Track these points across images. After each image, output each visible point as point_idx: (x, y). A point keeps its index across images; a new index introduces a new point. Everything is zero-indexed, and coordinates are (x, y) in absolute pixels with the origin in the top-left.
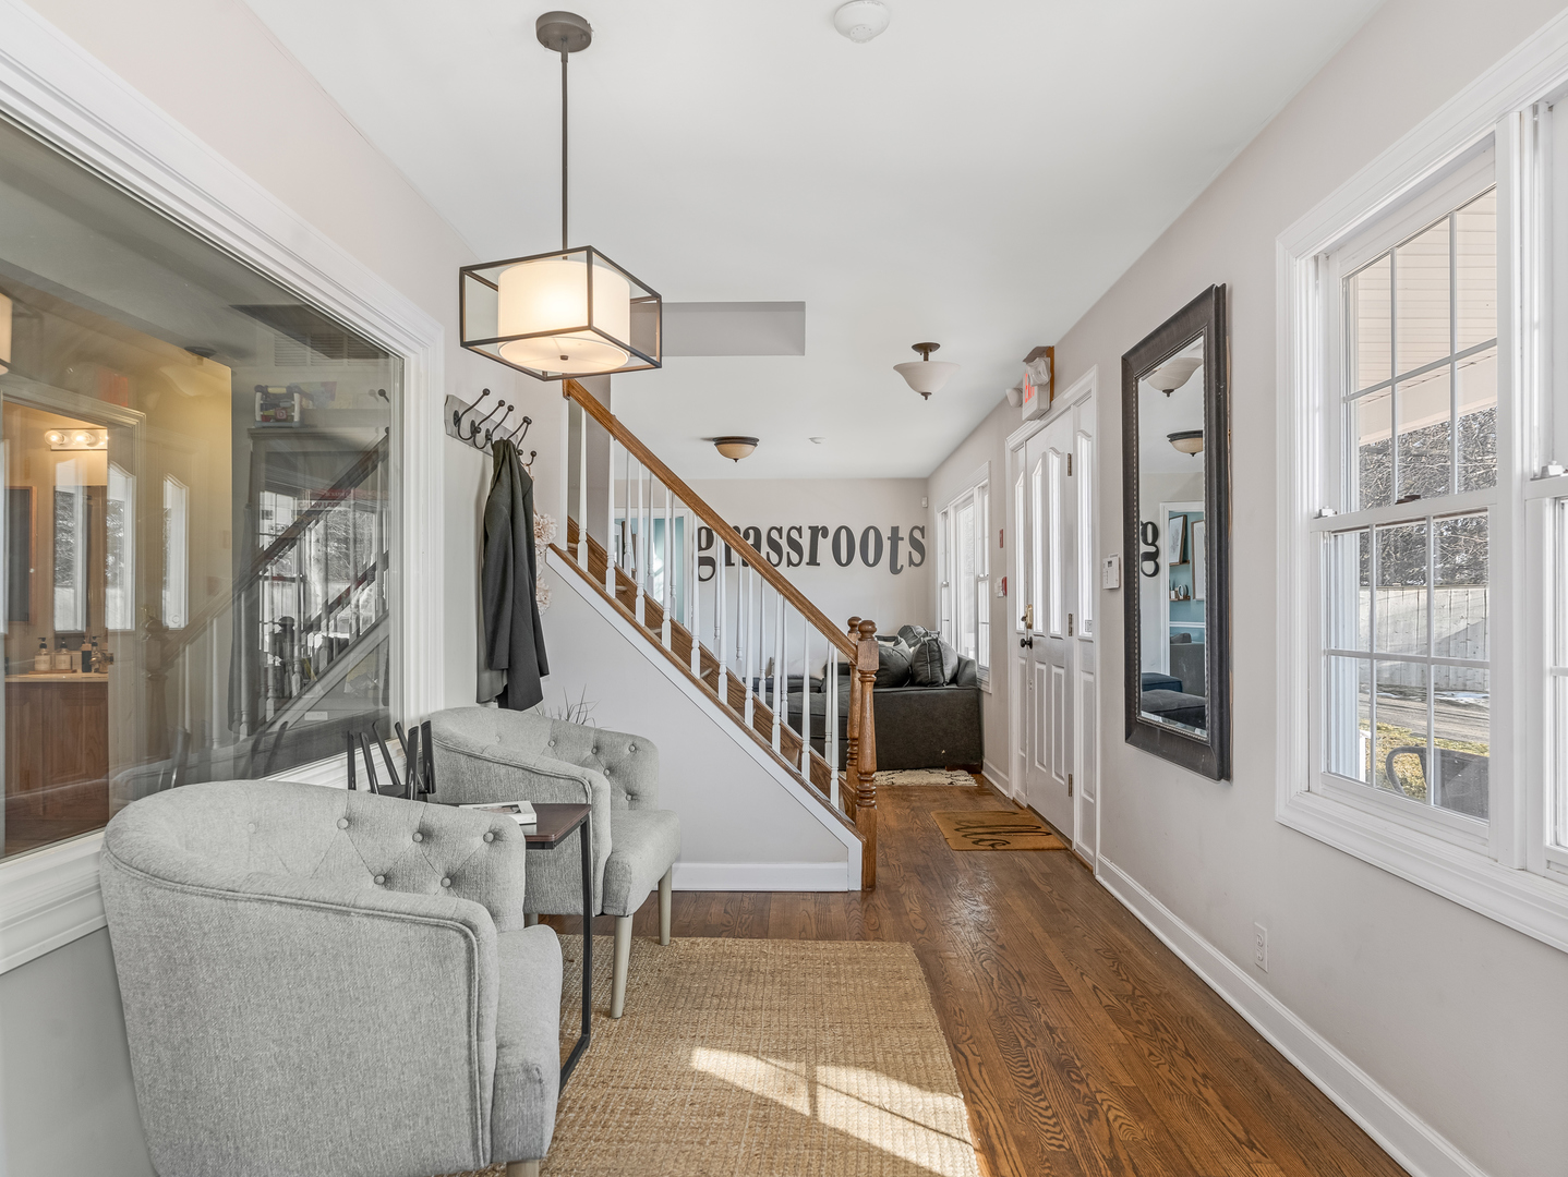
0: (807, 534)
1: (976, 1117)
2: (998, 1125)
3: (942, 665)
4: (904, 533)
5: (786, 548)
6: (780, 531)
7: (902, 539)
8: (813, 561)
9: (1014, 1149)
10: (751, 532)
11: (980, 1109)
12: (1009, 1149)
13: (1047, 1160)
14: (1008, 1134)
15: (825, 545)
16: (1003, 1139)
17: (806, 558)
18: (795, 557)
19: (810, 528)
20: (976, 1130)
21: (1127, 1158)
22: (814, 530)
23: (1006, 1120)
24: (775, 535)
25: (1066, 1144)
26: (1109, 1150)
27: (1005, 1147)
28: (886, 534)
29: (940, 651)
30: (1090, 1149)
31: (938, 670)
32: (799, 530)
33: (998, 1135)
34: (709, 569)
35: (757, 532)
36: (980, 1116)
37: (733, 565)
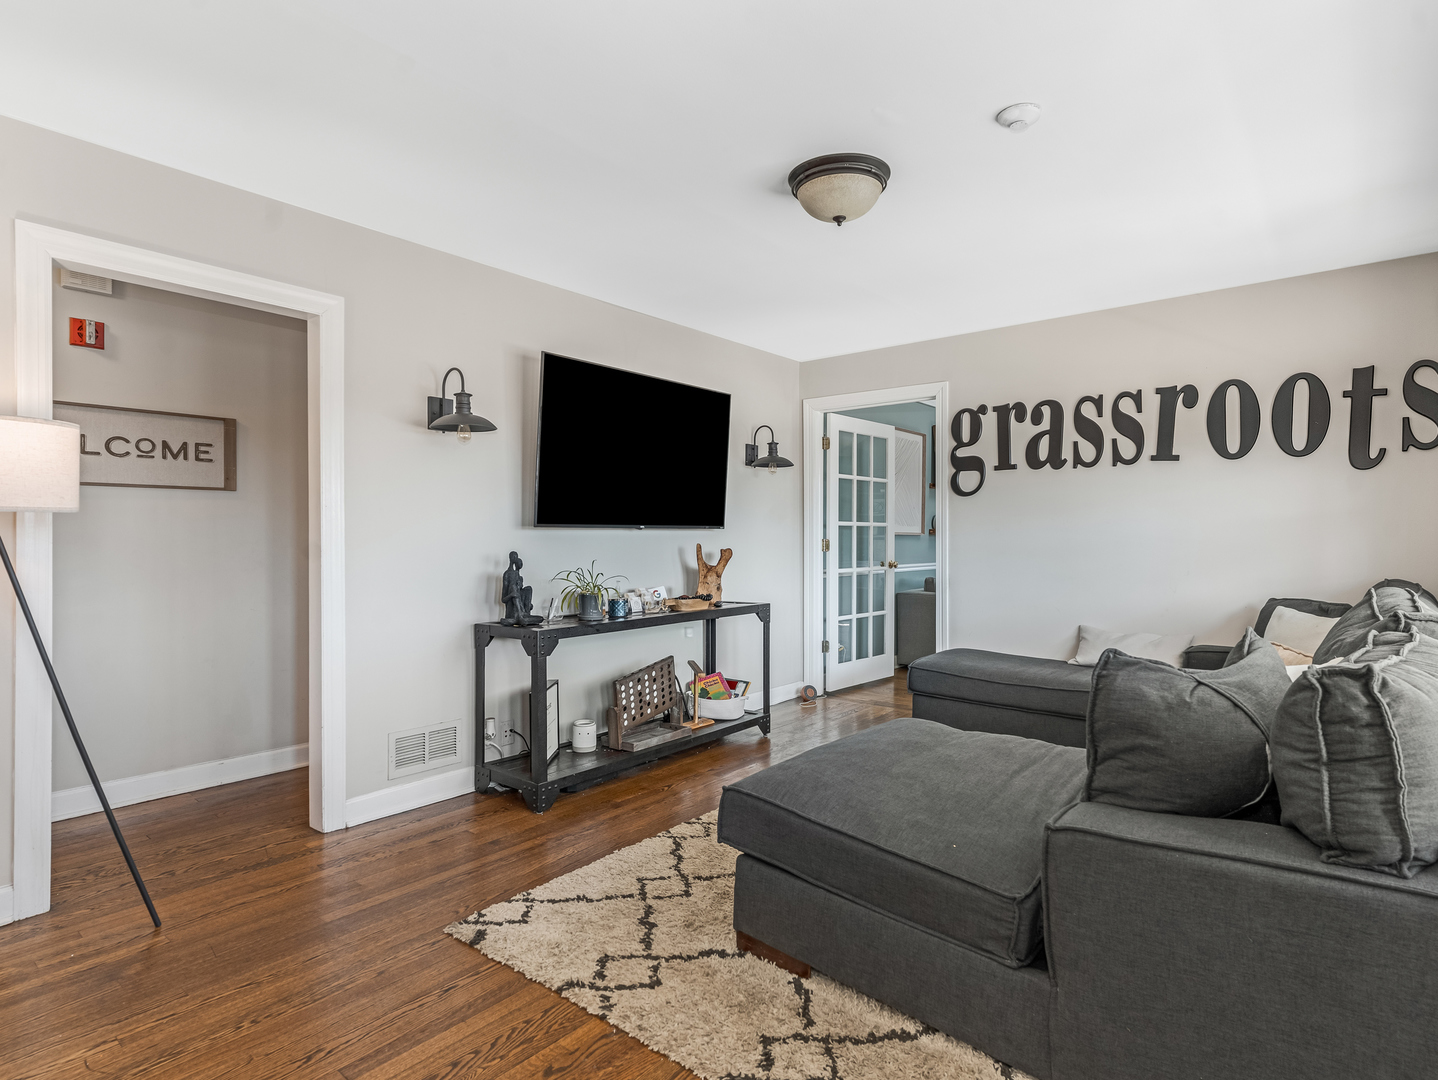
0: (1152, 403)
3: (1392, 785)
4: (1390, 378)
5: (1109, 432)
6: (1098, 402)
7: (1384, 392)
8: (1165, 452)
10: (1046, 411)
15: (1191, 423)
17: (1151, 446)
18: (1127, 448)
19: (1158, 391)
22: (1168, 396)
24: (1089, 410)
28: (1338, 385)
29: (1379, 722)
31: (1373, 803)
32: (1137, 398)
34: (975, 475)
35: (1056, 408)
37: (1014, 467)
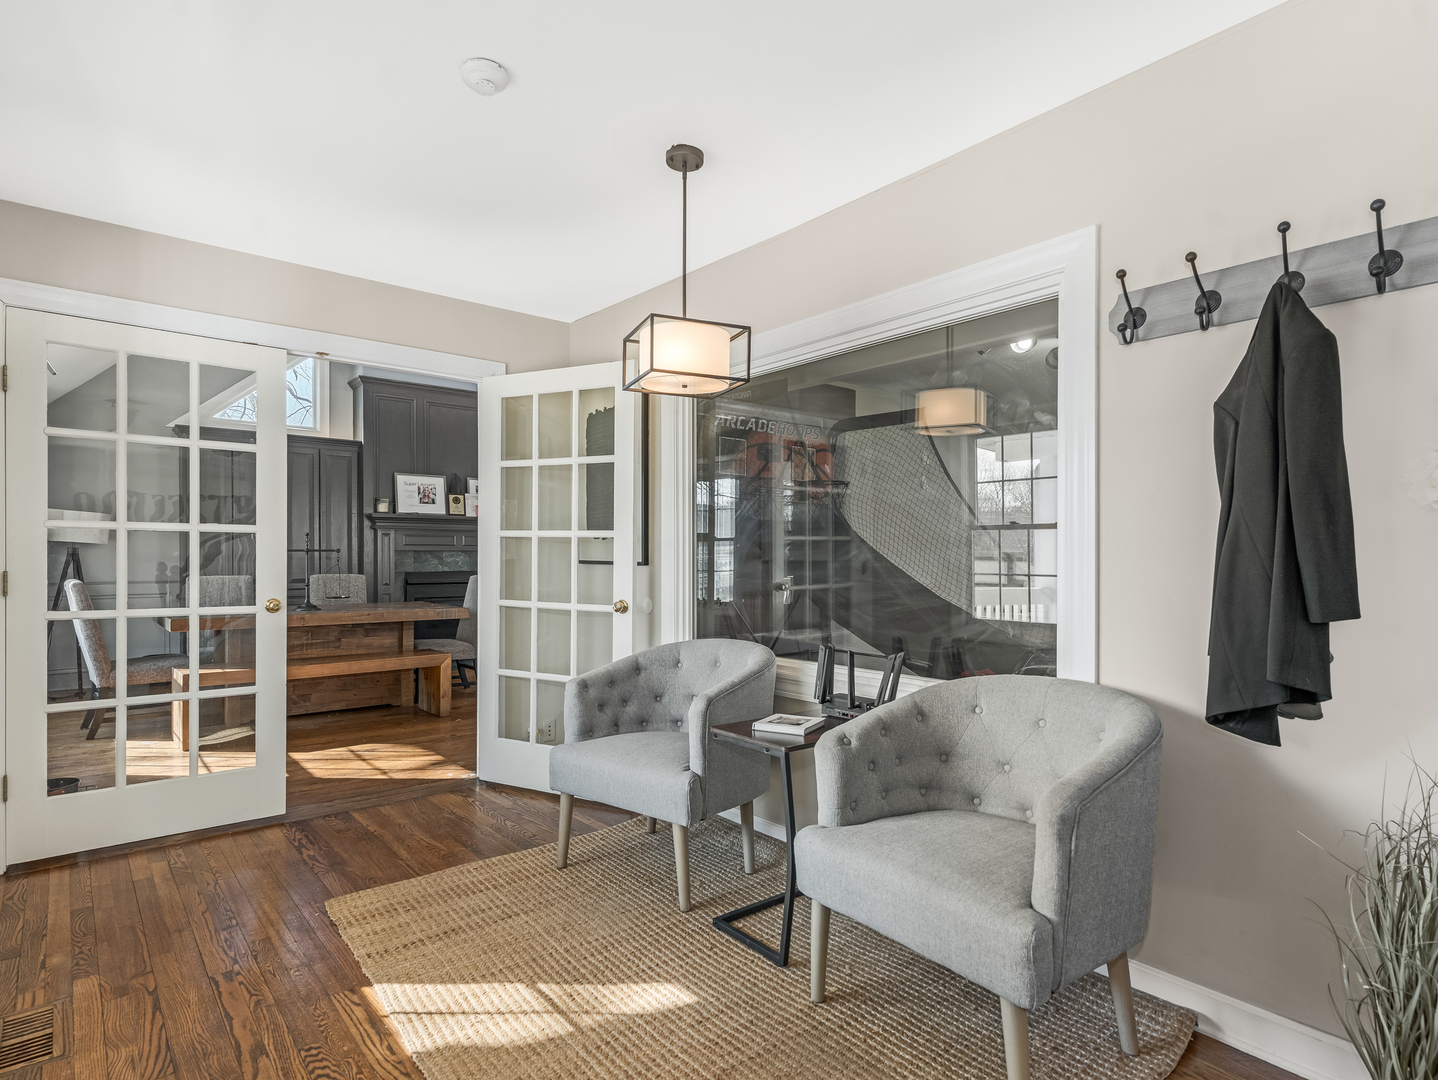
1: (394, 1047)
2: (372, 1047)
9: (353, 1030)
11: (393, 1057)
12: (358, 1029)
13: (322, 1032)
14: (360, 1042)
16: (365, 1035)
20: (390, 1035)
21: (244, 1064)
23: (364, 1055)
25: (303, 1054)
26: (261, 1065)
27: (361, 1029)
30: (280, 1058)
33: (370, 1038)
36: (390, 1048)
